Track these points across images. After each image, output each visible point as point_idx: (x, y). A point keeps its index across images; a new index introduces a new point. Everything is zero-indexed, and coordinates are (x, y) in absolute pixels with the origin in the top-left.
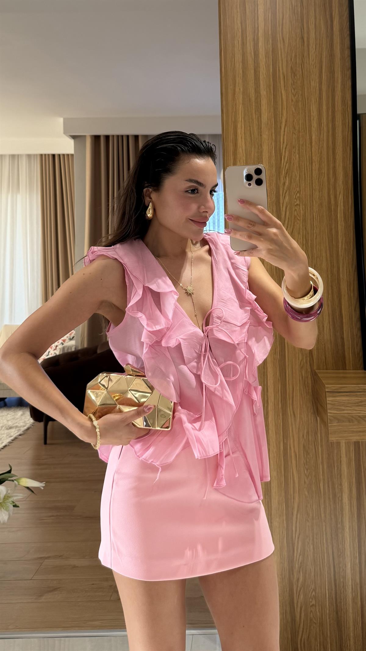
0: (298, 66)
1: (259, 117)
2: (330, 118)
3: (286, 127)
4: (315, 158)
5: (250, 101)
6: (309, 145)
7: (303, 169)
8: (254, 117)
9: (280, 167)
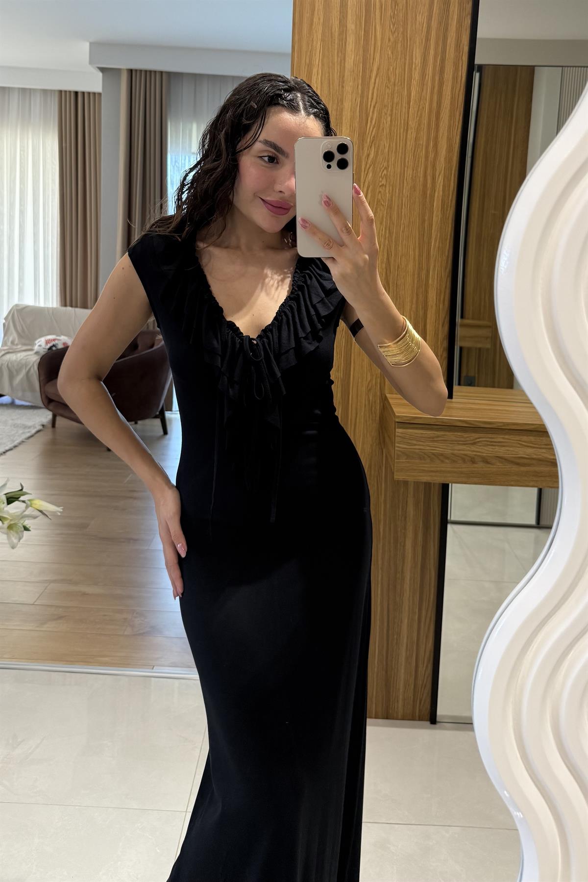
1: (343, 61)
2: (438, 68)
3: (378, 78)
4: (413, 124)
5: (332, 37)
6: (406, 105)
7: (395, 138)
8: (336, 60)
9: (365, 133)
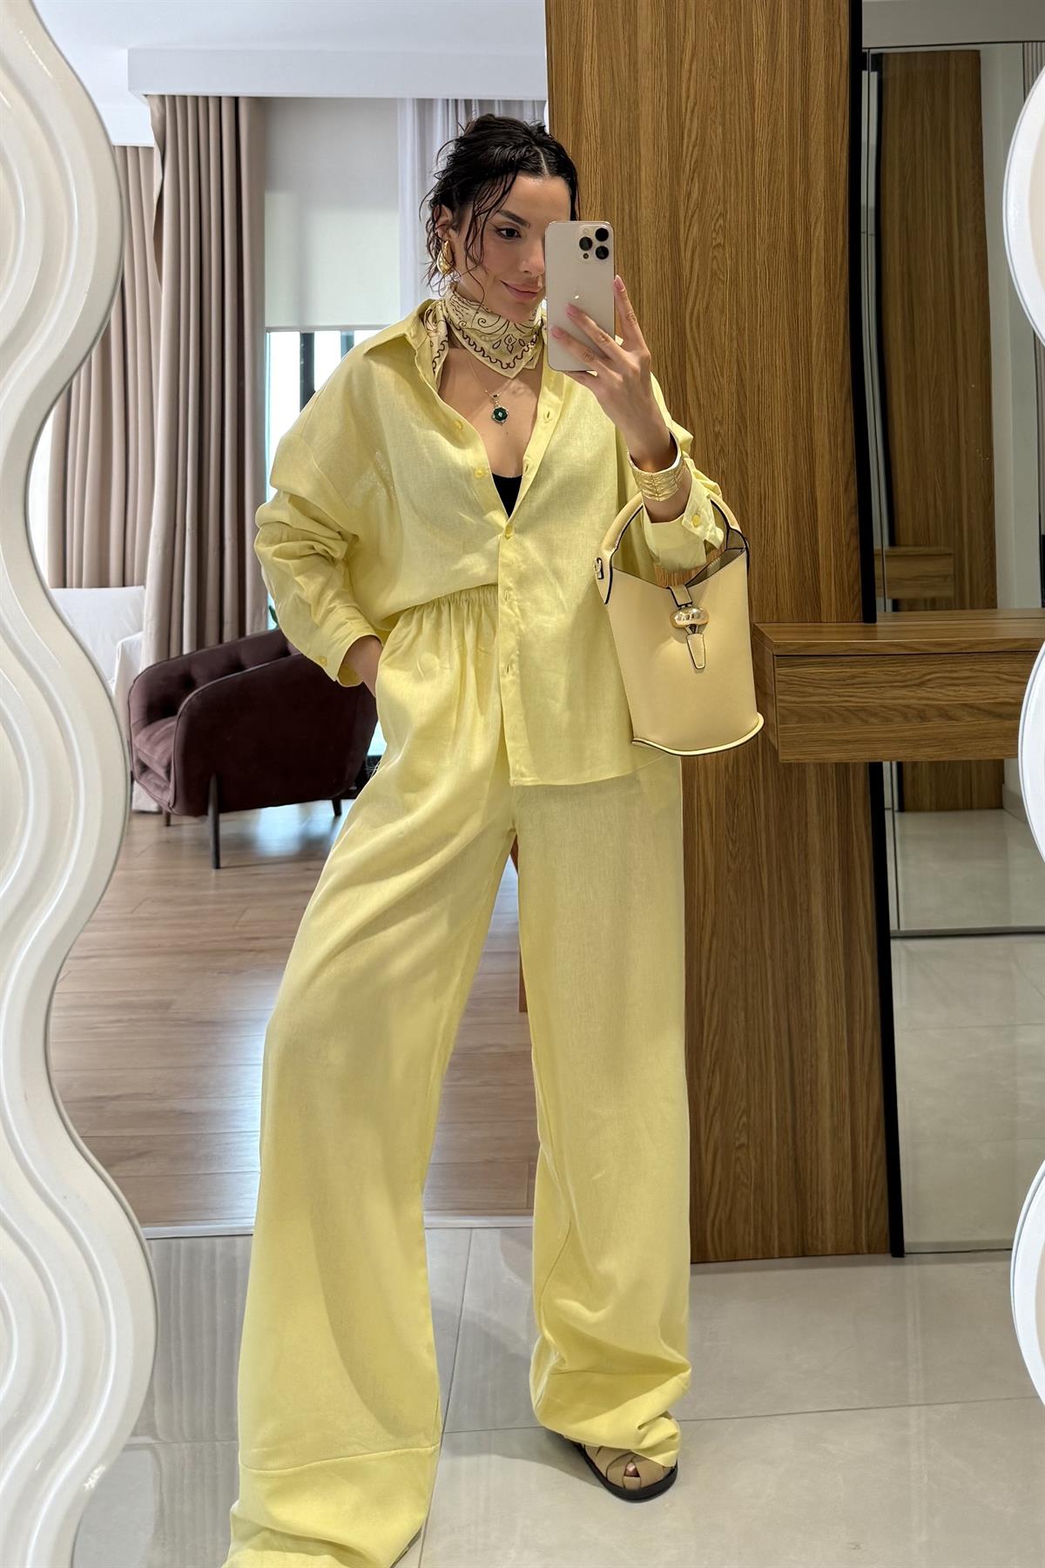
1: (633, 37)
2: (798, 43)
3: (695, 62)
4: (762, 136)
7: (733, 162)
8: (621, 36)
9: (680, 154)
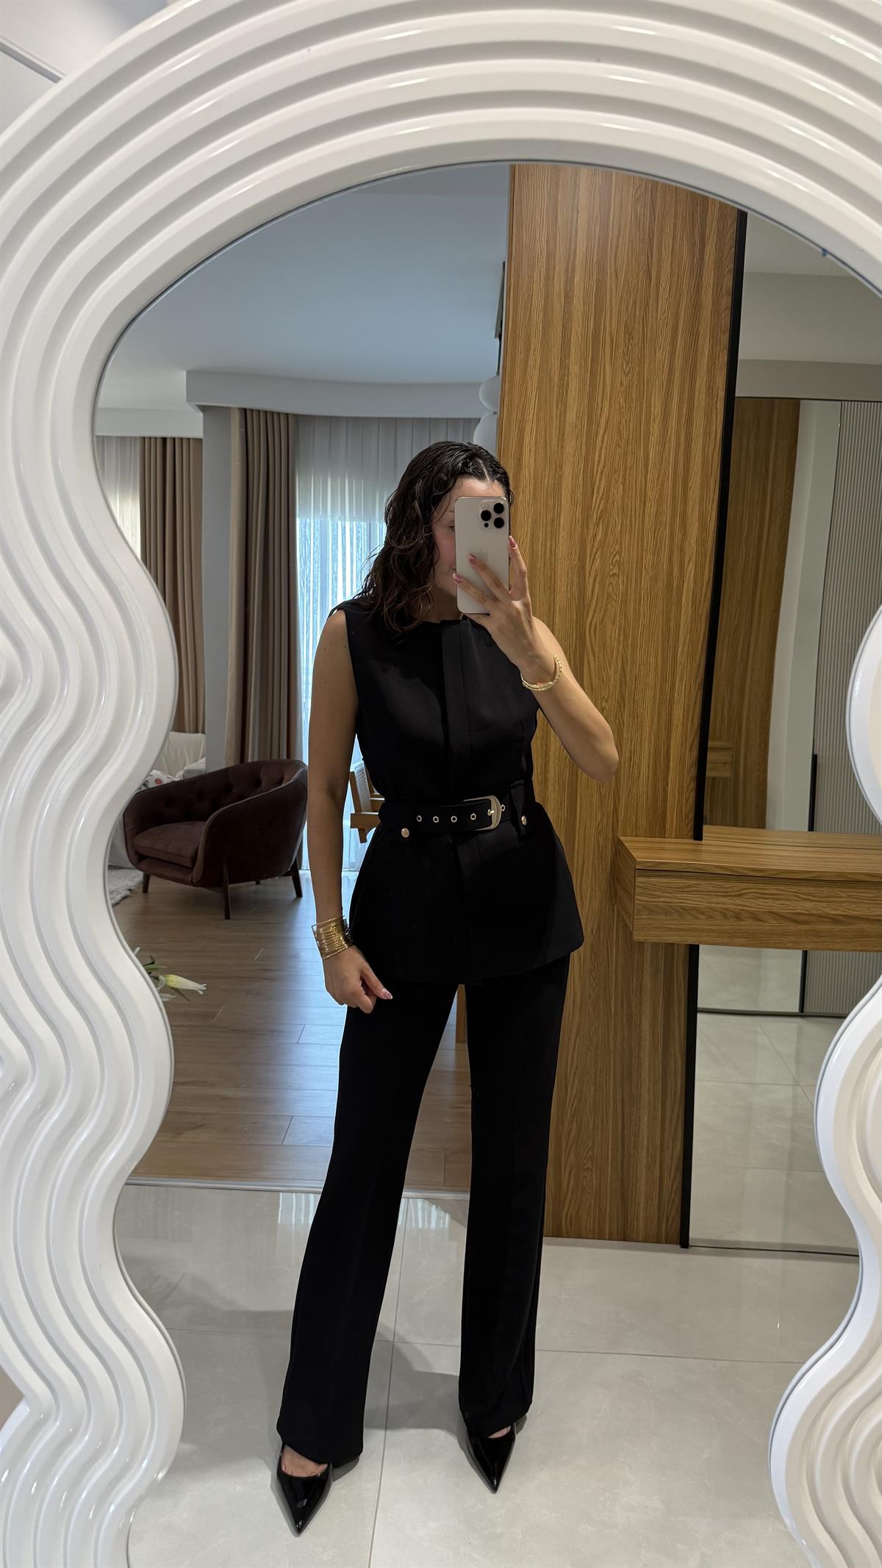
0: (637, 320)
1: (563, 413)
3: (607, 432)
5: (550, 382)
6: (643, 468)
9: (589, 508)
